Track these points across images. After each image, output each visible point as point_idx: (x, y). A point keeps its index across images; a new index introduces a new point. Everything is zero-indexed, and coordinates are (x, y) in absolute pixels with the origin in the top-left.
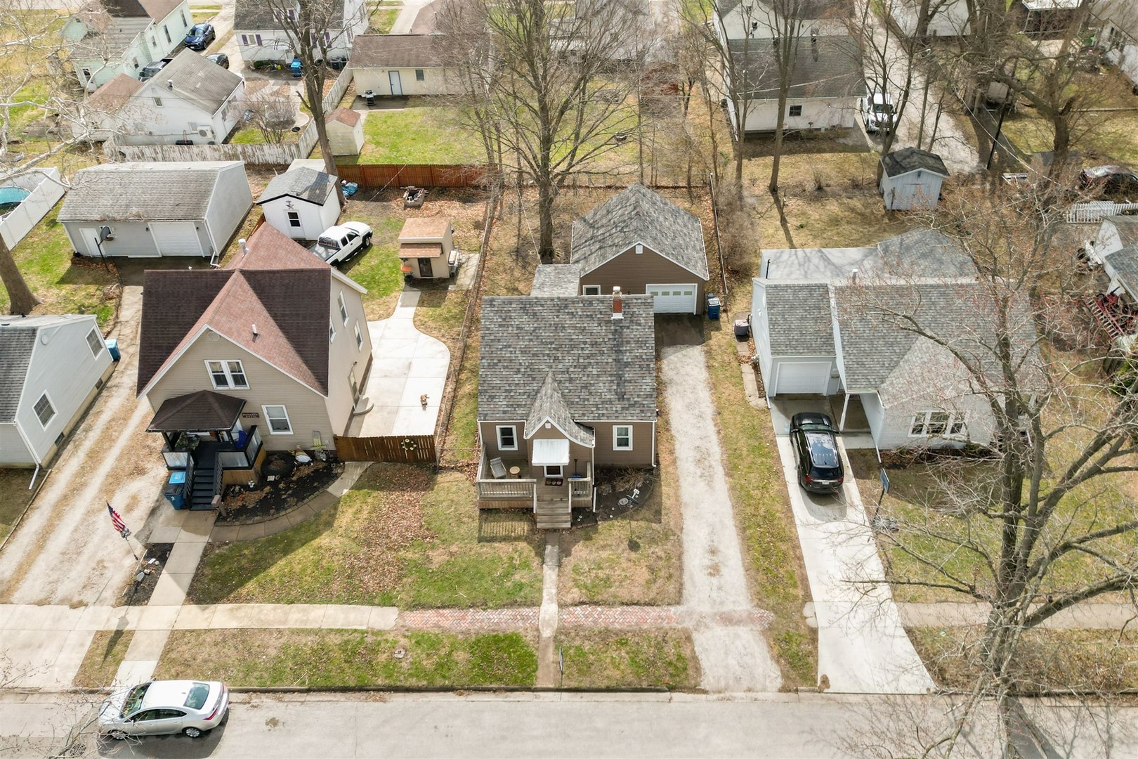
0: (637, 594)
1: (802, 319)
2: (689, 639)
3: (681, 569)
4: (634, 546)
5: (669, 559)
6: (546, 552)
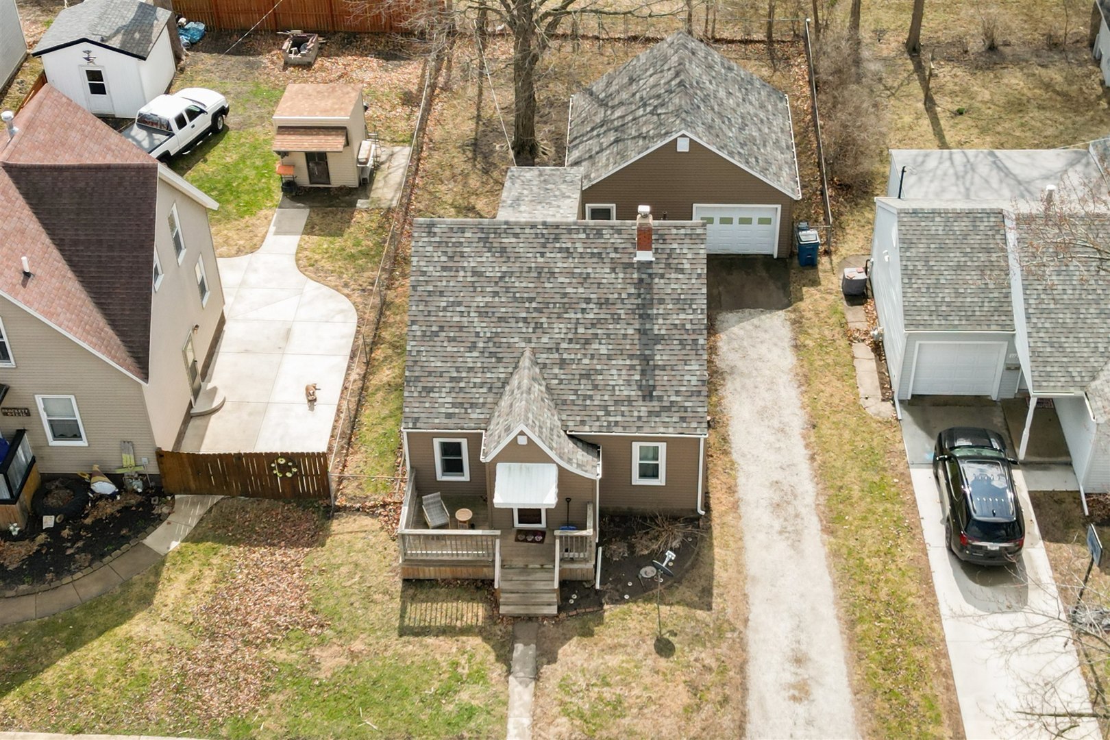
1: (959, 268)
3: (743, 688)
4: (664, 648)
5: (723, 671)
6: (516, 654)
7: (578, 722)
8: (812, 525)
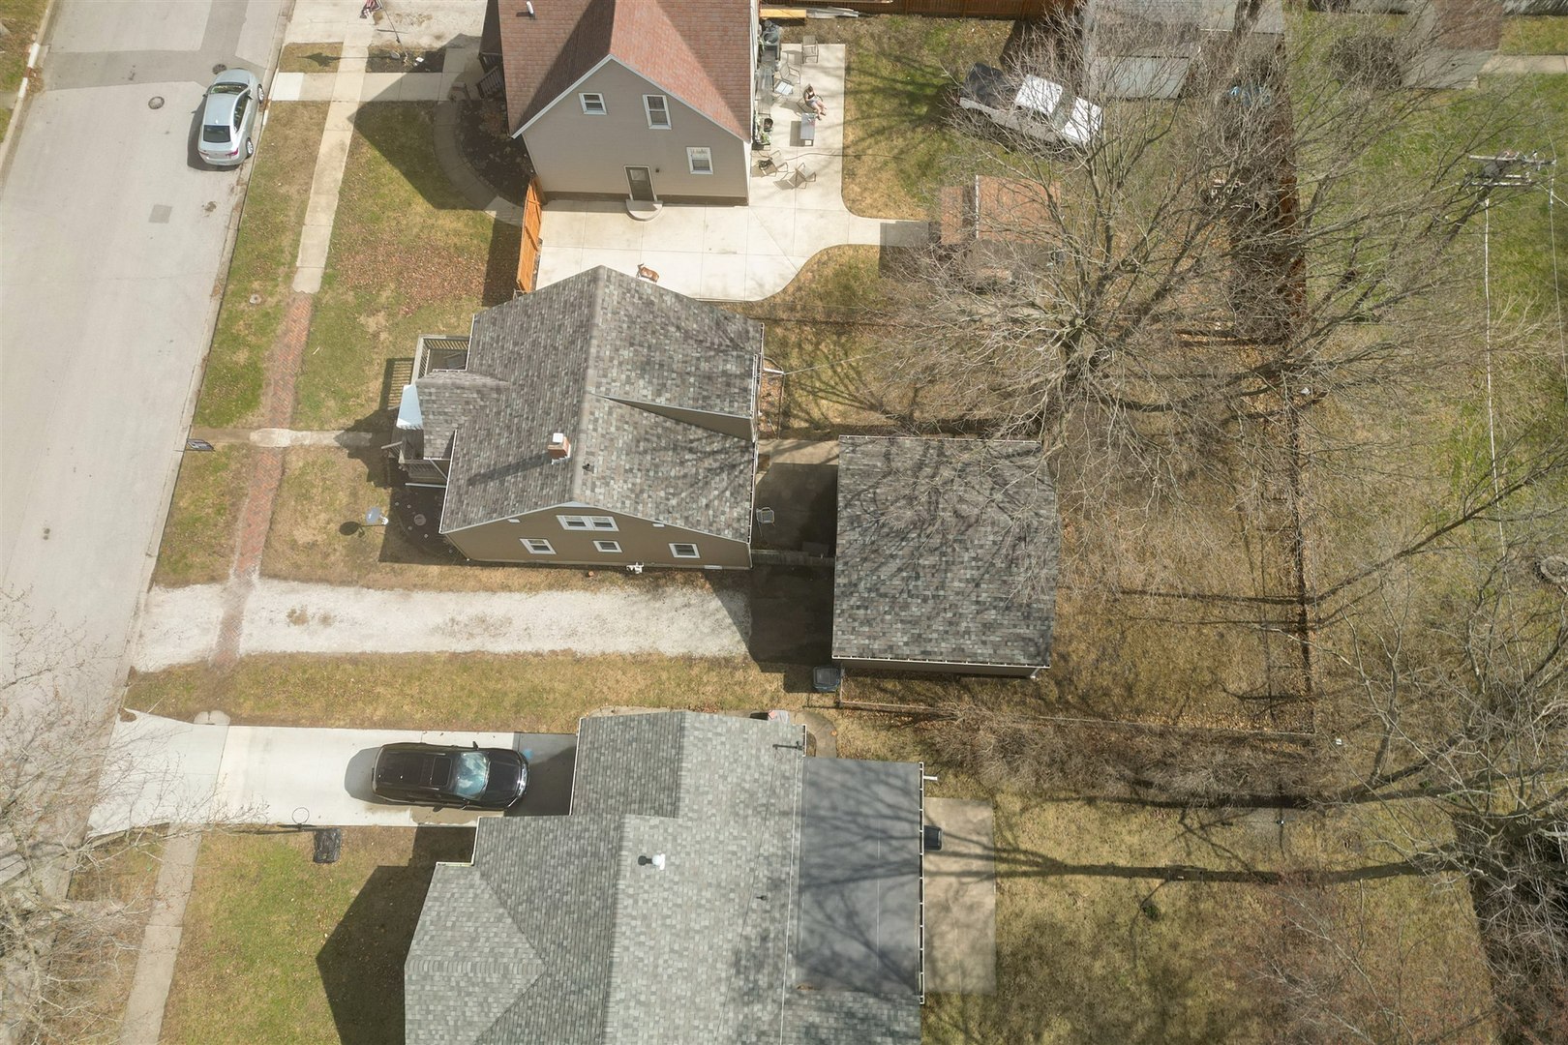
0: (282, 528)
2: (212, 579)
3: (307, 579)
4: (349, 528)
5: (323, 567)
6: (363, 434)
7: (297, 473)
8: (462, 646)
